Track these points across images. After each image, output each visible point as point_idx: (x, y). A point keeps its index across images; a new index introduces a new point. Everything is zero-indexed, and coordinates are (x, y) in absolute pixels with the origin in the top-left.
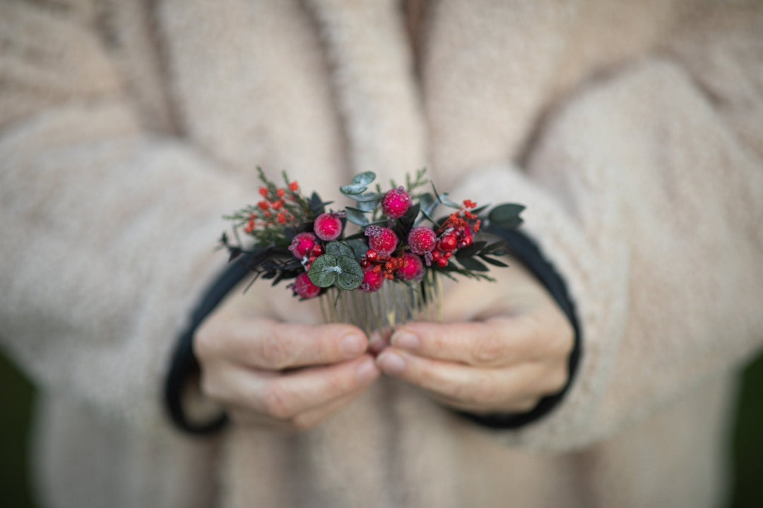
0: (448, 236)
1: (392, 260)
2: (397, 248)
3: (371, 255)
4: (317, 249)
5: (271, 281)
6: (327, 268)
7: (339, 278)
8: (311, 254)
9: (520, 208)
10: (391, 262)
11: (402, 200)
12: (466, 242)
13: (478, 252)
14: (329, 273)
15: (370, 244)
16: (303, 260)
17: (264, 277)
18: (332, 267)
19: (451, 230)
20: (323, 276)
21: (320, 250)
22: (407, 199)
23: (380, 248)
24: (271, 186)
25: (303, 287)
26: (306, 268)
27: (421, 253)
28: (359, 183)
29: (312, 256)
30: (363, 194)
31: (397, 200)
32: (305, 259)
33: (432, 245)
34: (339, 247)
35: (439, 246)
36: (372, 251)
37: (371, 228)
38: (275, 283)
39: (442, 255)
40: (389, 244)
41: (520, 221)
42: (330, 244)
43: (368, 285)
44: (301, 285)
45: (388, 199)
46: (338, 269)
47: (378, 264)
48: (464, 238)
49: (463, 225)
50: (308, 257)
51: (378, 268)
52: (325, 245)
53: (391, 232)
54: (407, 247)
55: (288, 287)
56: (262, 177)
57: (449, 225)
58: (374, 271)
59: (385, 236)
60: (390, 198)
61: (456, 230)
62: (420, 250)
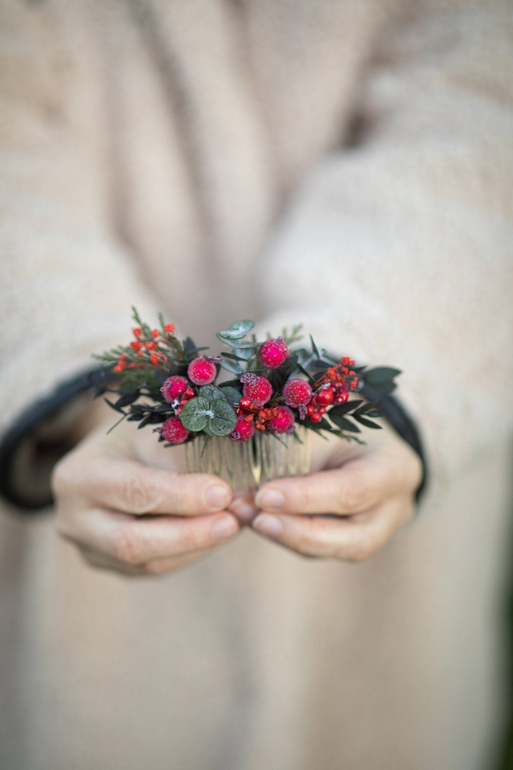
0: (325, 390)
1: (266, 410)
2: (271, 399)
3: (245, 403)
4: (189, 392)
5: (138, 423)
6: (199, 412)
7: (210, 424)
8: (183, 397)
9: (397, 372)
10: (265, 412)
11: (280, 350)
12: (342, 398)
13: (352, 412)
14: (201, 417)
15: (245, 392)
16: (174, 403)
17: (130, 419)
18: (204, 411)
19: (328, 385)
20: (194, 419)
21: (193, 394)
22: (285, 349)
23: (254, 397)
24: (145, 327)
25: (171, 431)
26: (176, 412)
27: (295, 406)
28: (238, 329)
29: (184, 399)
30: (240, 341)
31: (276, 350)
32: (176, 403)
33: (308, 398)
34: (213, 392)
35: (314, 400)
36: (245, 399)
37: (247, 375)
38: (141, 426)
39: (316, 410)
40: (264, 392)
41: (394, 386)
42: (204, 388)
43: (238, 433)
44: (170, 428)
45: (267, 348)
46: (210, 413)
47: (250, 413)
48: (340, 393)
49: (341, 381)
50: (180, 400)
51: (250, 418)
52: (199, 389)
53: (267, 381)
54: (282, 398)
55: (155, 431)
56: (137, 318)
57: (326, 380)
58: (246, 420)
59: (261, 384)
60: (269, 347)
61: (332, 386)
62: (295, 403)
